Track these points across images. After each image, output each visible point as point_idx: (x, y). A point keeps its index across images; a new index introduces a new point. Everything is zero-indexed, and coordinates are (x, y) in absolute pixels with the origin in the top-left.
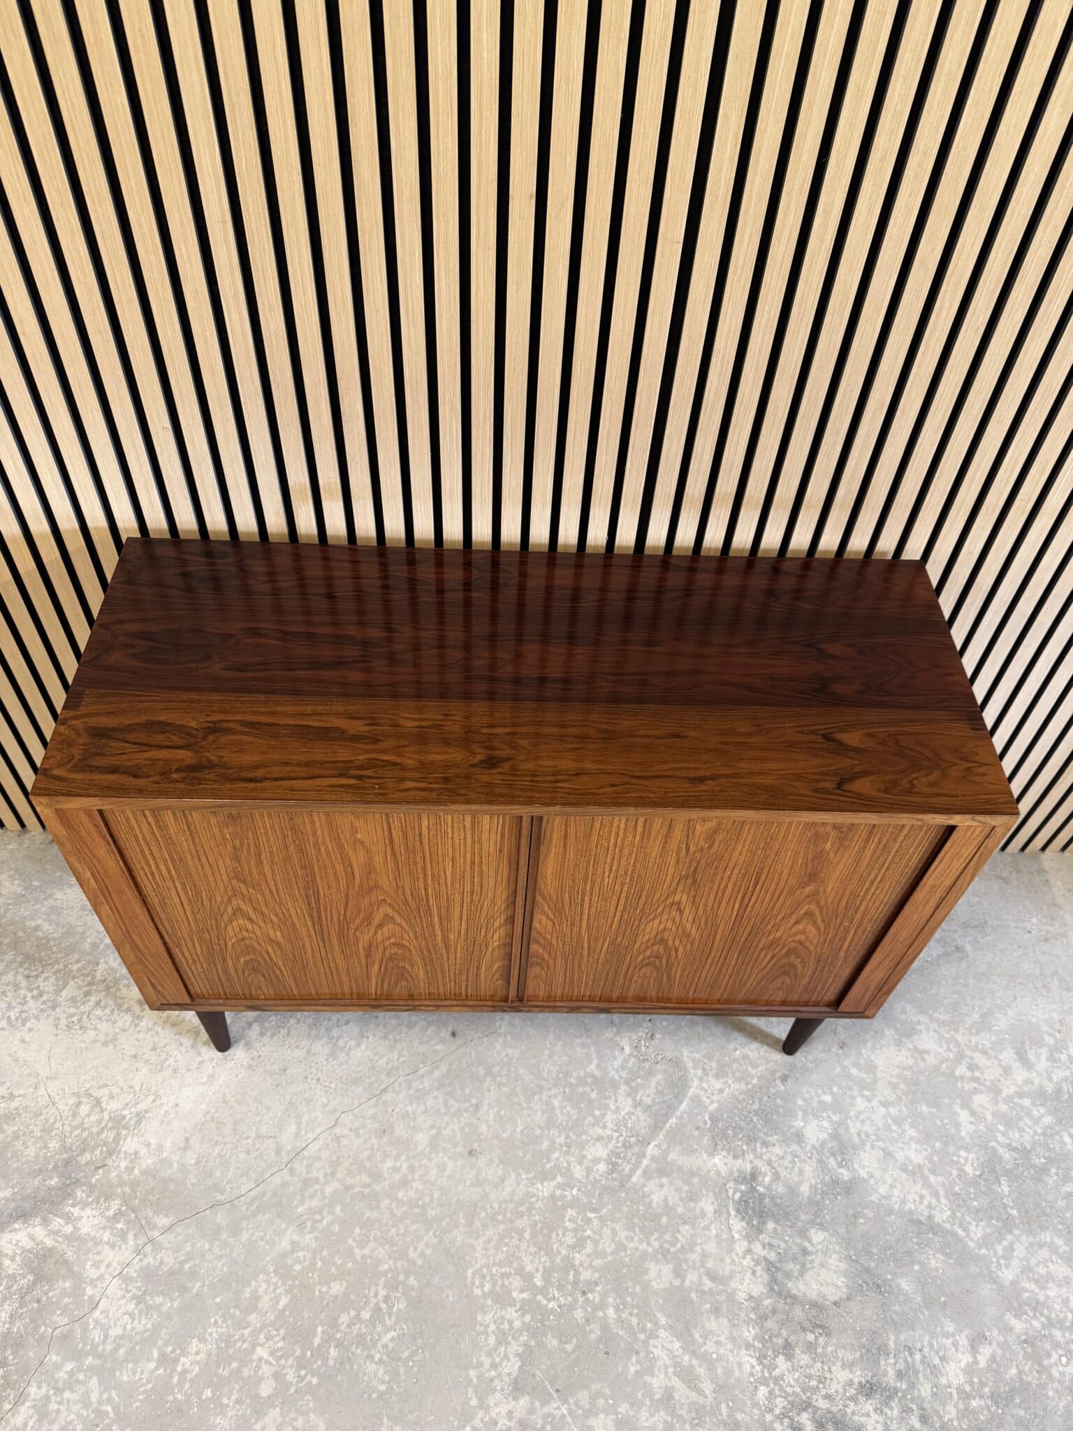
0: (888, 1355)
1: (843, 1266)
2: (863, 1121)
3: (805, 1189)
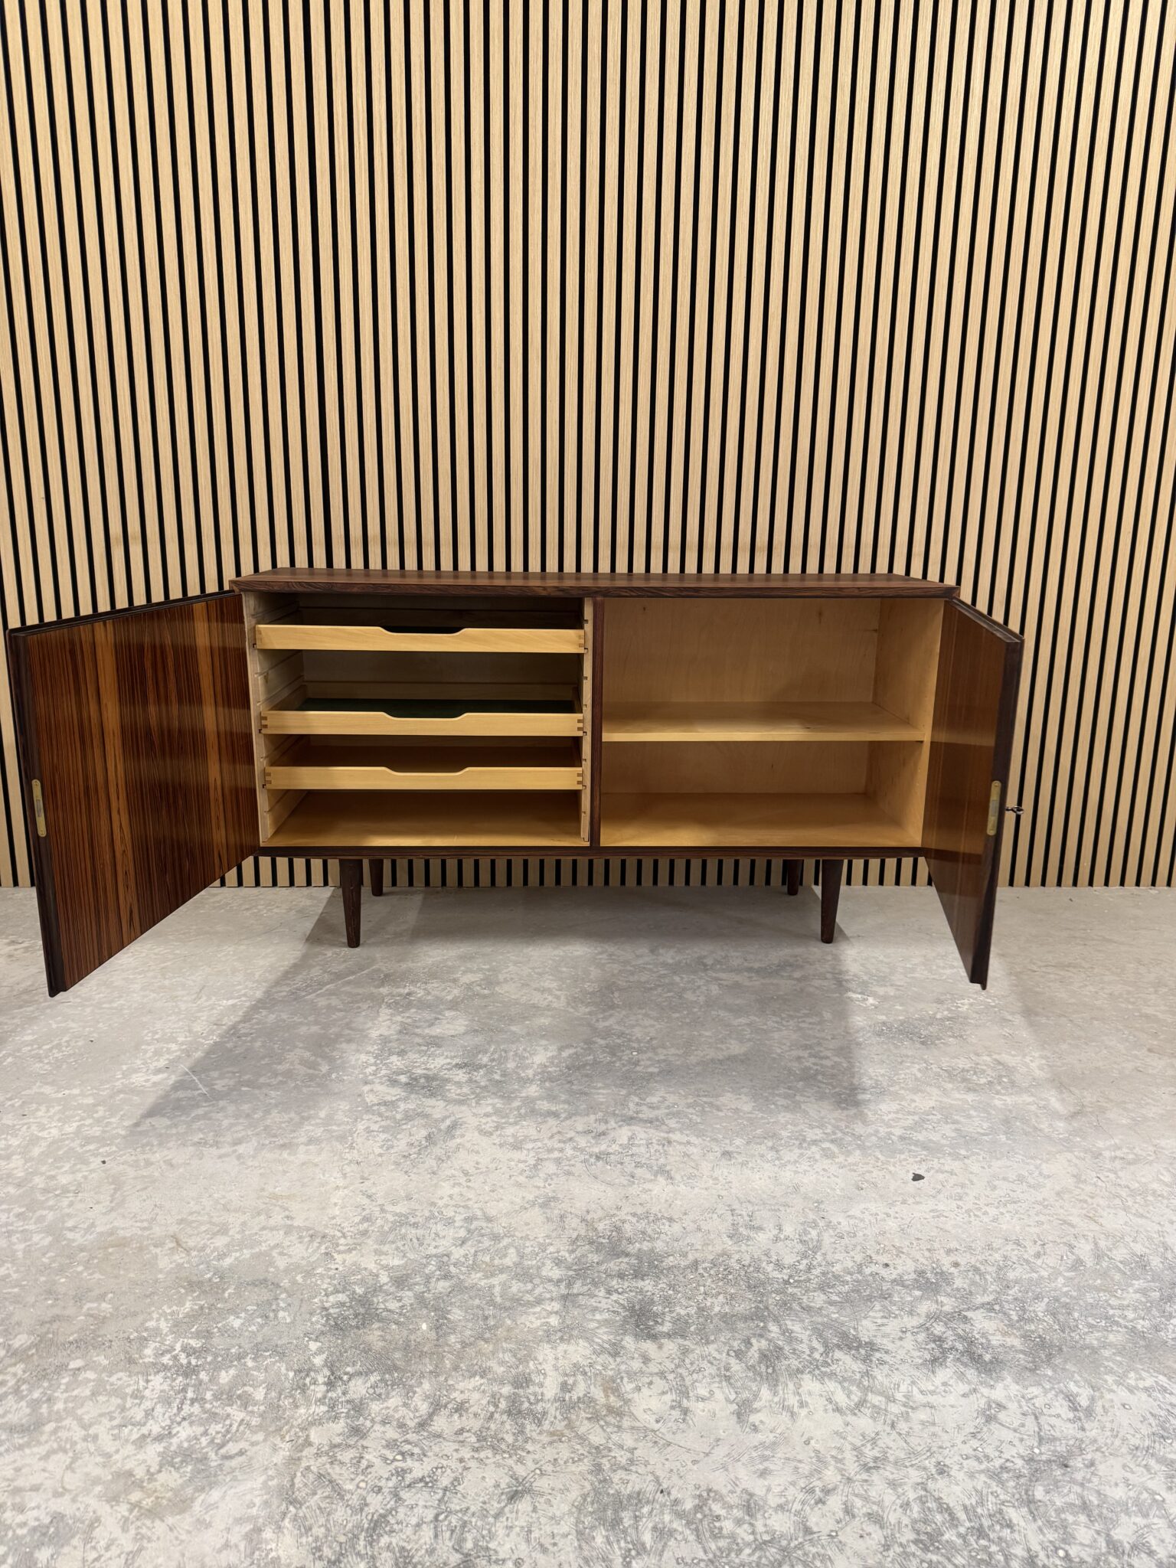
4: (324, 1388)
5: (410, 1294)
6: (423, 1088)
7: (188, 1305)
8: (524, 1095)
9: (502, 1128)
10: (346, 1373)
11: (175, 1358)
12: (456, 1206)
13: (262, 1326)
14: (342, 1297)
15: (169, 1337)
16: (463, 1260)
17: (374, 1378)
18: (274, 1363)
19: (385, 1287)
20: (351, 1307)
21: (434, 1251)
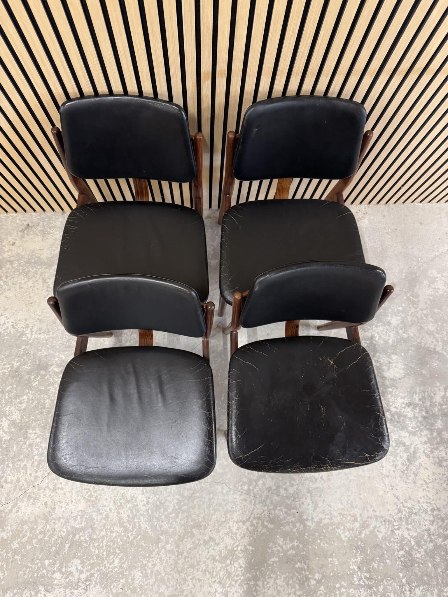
0: (416, 394)
1: (403, 367)
2: (413, 316)
3: (390, 342)
4: (408, 592)
5: (422, 550)
6: (398, 422)
7: (359, 558)
8: (436, 428)
9: (433, 452)
10: (413, 586)
11: (364, 582)
12: (427, 502)
13: (383, 567)
14: (402, 552)
15: (359, 573)
16: (434, 532)
17: (421, 588)
18: (392, 583)
19: (414, 547)
20: (406, 557)
21: (424, 528)
